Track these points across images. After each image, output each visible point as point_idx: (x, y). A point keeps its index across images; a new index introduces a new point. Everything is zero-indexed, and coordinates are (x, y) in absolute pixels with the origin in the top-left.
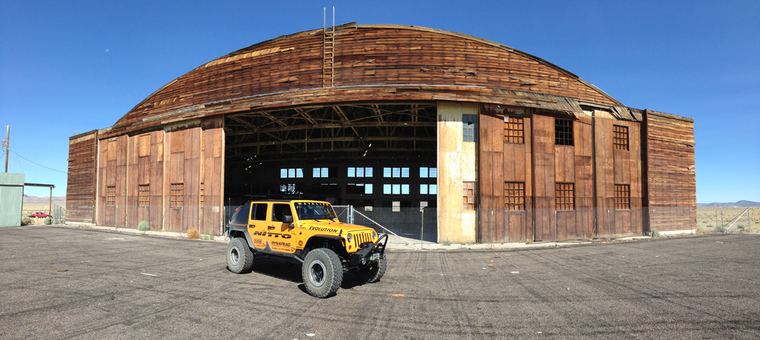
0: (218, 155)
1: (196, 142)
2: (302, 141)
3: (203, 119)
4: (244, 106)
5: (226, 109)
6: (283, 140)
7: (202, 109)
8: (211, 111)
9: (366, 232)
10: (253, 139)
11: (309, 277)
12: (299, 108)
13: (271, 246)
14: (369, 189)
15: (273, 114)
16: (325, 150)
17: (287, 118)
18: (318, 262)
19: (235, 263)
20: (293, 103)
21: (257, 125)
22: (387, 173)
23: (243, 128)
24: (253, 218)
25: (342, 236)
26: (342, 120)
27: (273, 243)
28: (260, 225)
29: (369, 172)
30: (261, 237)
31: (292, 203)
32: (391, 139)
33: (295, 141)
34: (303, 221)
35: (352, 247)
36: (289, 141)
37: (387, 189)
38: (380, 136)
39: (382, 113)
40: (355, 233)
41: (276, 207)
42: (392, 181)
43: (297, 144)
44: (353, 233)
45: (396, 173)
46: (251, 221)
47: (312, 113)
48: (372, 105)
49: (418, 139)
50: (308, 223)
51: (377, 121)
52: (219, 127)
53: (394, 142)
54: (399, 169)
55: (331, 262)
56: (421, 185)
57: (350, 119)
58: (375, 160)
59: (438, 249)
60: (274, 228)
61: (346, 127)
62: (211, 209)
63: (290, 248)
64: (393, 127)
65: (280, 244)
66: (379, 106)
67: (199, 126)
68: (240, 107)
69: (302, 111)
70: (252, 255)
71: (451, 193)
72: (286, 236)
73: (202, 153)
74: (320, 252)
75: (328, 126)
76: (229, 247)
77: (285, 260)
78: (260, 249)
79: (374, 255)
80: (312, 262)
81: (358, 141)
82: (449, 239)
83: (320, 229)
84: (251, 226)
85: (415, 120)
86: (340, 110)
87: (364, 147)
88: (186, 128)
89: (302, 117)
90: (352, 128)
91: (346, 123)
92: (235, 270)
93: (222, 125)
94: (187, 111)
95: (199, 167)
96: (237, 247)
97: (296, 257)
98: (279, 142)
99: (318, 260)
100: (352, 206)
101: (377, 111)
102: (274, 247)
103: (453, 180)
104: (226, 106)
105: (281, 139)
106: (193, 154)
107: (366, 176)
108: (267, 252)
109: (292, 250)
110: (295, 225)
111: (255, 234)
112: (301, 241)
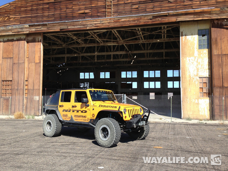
0: (38, 61)
1: (22, 51)
2: (93, 54)
3: (28, 35)
4: (55, 28)
5: (44, 29)
6: (82, 53)
7: (26, 28)
8: (33, 30)
9: (136, 108)
10: (62, 52)
11: (99, 135)
12: (91, 31)
13: (74, 118)
14: (135, 85)
15: (75, 35)
16: (108, 60)
17: (84, 38)
19: (49, 130)
20: (88, 28)
21: (64, 42)
22: (146, 74)
24: (62, 101)
25: (120, 110)
26: (118, 40)
27: (75, 116)
28: (67, 105)
29: (135, 75)
30: (67, 113)
31: (88, 91)
32: (149, 51)
33: (89, 54)
35: (127, 117)
36: (85, 55)
37: (146, 85)
38: (141, 50)
39: (143, 34)
40: (129, 109)
41: (77, 93)
42: (149, 80)
43: (89, 56)
44: (127, 109)
45: (152, 74)
46: (60, 103)
47: (100, 36)
48: (137, 28)
49: (166, 51)
50: (98, 103)
51: (140, 40)
52: (39, 42)
53: (150, 54)
54: (154, 71)
55: (114, 126)
56: (168, 82)
57: (123, 39)
58: (139, 67)
59: (183, 122)
60: (76, 106)
61: (121, 44)
62: (33, 98)
63: (86, 119)
64: (150, 43)
65: (80, 116)
66: (141, 29)
67: (25, 40)
68: (53, 28)
69: (93, 33)
70: (61, 125)
71: (191, 85)
72: (84, 112)
73: (26, 59)
74: (106, 120)
75: (109, 44)
76: (45, 121)
77: (83, 126)
78: (67, 120)
79: (141, 122)
80: (101, 126)
81: (128, 54)
82: (190, 116)
83: (106, 106)
84: (60, 106)
85: (164, 38)
86: (116, 33)
87: (131, 58)
88: (14, 41)
89: (93, 38)
90: (124, 45)
91: (121, 42)
92: (49, 135)
93: (41, 40)
94: (15, 28)
95: (24, 69)
96: (51, 120)
97: (90, 124)
98: (79, 54)
99: (105, 125)
100: (125, 95)
101: (139, 32)
102: (76, 118)
103: (192, 77)
104: (44, 27)
105: (80, 53)
106: (20, 59)
107: (133, 77)
108: (71, 122)
109: (88, 120)
110: (90, 105)
111: (63, 111)
112: (93, 114)
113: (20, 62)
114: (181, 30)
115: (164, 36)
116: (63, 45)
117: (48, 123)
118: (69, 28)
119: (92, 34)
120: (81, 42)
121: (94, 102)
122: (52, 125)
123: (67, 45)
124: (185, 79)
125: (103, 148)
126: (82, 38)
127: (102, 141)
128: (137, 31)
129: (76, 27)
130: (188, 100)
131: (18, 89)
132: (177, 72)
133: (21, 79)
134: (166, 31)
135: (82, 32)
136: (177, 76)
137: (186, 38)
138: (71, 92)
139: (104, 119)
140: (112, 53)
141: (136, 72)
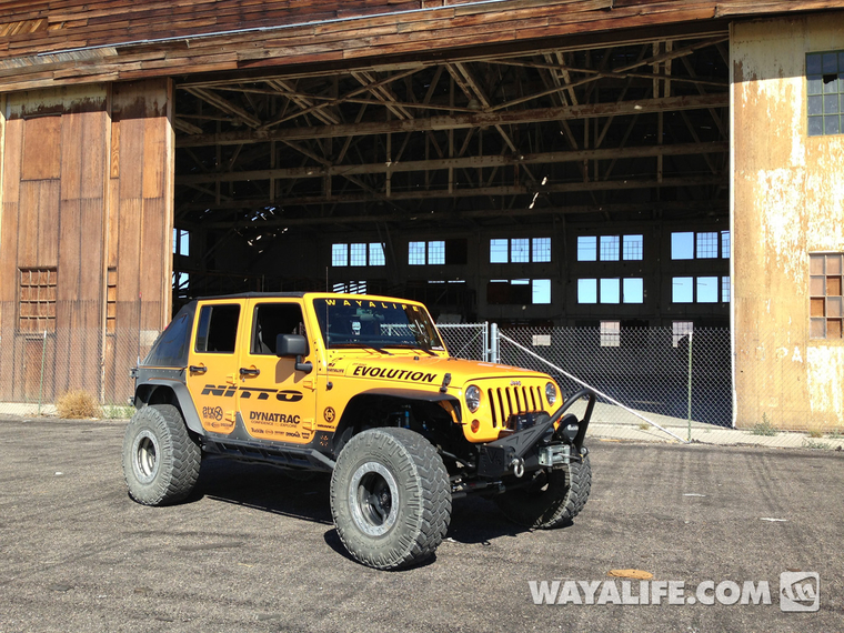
0: (153, 192)
1: (92, 154)
2: (377, 169)
3: (116, 87)
4: (220, 58)
5: (175, 63)
6: (333, 165)
7: (107, 59)
8: (134, 66)
9: (526, 383)
11: (351, 507)
12: (364, 70)
13: (248, 425)
14: (542, 292)
15: (300, 86)
16: (435, 194)
17: (335, 101)
18: (376, 467)
19: (148, 475)
20: (347, 55)
21: (264, 118)
22: (586, 249)
23: (227, 128)
24: (200, 349)
25: (450, 392)
26: (473, 105)
27: (254, 415)
28: (220, 367)
29: (543, 251)
30: (221, 401)
31: (307, 301)
32: (599, 155)
33: (361, 169)
34: (338, 353)
35: (481, 425)
37: (586, 291)
38: (570, 149)
39: (574, 77)
40: (494, 385)
41: (262, 312)
42: (599, 270)
44: (484, 386)
45: (609, 248)
46: (195, 357)
47: (400, 90)
48: (546, 53)
49: (668, 150)
50: (350, 358)
51: (561, 105)
52: (157, 115)
53: (603, 163)
54: (617, 238)
55: (414, 467)
56: (675, 280)
57: (493, 103)
58: (557, 219)
59: (740, 444)
60: (257, 373)
61: (484, 126)
62: (137, 338)
63: (299, 429)
64: (603, 120)
65: (272, 417)
66: (565, 56)
67: (103, 108)
68: (211, 58)
69: (372, 80)
70: (196, 452)
71: (773, 288)
72: (289, 396)
73: (110, 185)
74: (380, 438)
75: (439, 125)
76: (133, 434)
77: (286, 462)
78: (219, 435)
79: (550, 450)
80: (358, 466)
81: (513, 166)
82: (769, 417)
83: (385, 374)
84: (194, 370)
85: (661, 94)
86: (465, 75)
87: (528, 184)
88: (65, 113)
89: (373, 98)
90: (499, 129)
91: (483, 116)
92: (145, 497)
93: (165, 107)
94: (67, 63)
95: (104, 222)
96: (153, 432)
97: (316, 454)
98: (323, 170)
99: (377, 460)
100: (494, 326)
101: (559, 72)
102: (257, 426)
103: (778, 251)
104: (175, 54)
105: (328, 163)
106: (85, 185)
107: (534, 260)
108: (237, 442)
109: (306, 436)
110: (314, 365)
111: (206, 392)
112: (330, 409)
113: (85, 195)
114: (736, 53)
115: (662, 84)
116: (259, 132)
117: (146, 444)
118: (272, 55)
119: (369, 82)
120: (328, 117)
121: (336, 350)
122: (157, 452)
123: (273, 132)
124: (751, 263)
125: (364, 573)
126: (330, 102)
127: (363, 539)
128: (550, 65)
129: (301, 53)
130: (759, 348)
131: (79, 301)
132: (710, 241)
133: (91, 262)
134: (668, 64)
135: (326, 73)
136: (710, 257)
137: (755, 89)
138: (237, 308)
139: (371, 432)
140: (450, 165)
141: (549, 240)
